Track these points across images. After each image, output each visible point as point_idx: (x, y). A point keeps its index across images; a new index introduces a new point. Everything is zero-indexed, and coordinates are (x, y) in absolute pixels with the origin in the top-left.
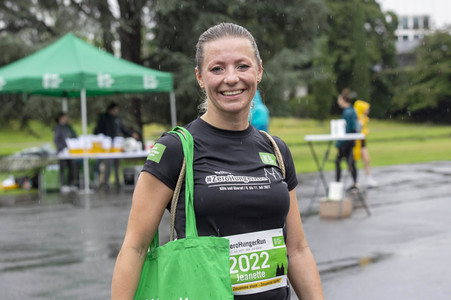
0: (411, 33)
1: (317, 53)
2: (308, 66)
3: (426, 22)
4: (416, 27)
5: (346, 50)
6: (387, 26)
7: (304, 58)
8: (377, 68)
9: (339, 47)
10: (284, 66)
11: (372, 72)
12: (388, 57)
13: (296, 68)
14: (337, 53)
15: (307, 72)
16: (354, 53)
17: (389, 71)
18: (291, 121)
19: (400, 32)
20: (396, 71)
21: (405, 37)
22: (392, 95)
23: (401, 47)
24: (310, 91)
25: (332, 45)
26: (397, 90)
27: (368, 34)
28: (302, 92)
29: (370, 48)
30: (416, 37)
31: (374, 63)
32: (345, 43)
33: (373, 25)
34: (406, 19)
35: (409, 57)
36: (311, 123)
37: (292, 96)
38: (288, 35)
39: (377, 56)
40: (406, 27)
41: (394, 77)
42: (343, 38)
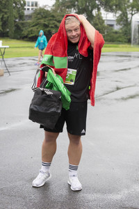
0: (30, 8)
3: (36, 5)
4: (32, 5)
5: (6, 13)
6: (21, 5)
8: (17, 20)
9: (3, 12)
11: (15, 22)
12: (21, 17)
14: (2, 14)
16: (9, 14)
17: (21, 21)
19: (26, 7)
20: (25, 21)
21: (28, 9)
22: (22, 31)
23: (26, 13)
26: (24, 29)
27: (14, 7)
29: (15, 13)
30: (32, 9)
31: (16, 18)
32: (6, 10)
33: (16, 4)
34: (29, 2)
35: (30, 17)
39: (17, 16)
40: (29, 6)
41: (22, 24)
42: (5, 8)
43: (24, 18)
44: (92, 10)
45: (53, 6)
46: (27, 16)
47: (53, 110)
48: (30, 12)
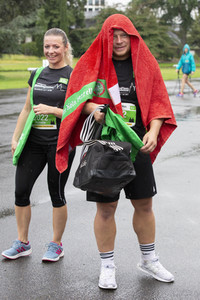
0: (94, 7)
1: (38, 19)
2: (33, 25)
3: (103, 3)
4: (97, 4)
5: (55, 16)
6: (80, 3)
7: (31, 21)
8: (73, 27)
9: (51, 14)
10: (19, 25)
11: (70, 29)
12: (80, 21)
13: (25, 26)
14: (50, 17)
15: (31, 29)
16: (60, 18)
17: (80, 29)
18: (22, 57)
19: (87, 7)
20: (84, 29)
21: (91, 10)
22: (81, 43)
23: (87, 15)
24: (33, 40)
25: (47, 13)
26: (84, 40)
27: (69, 7)
28: (29, 40)
29: (69, 15)
30: (96, 9)
31: (72, 24)
32: (55, 12)
33: (72, 2)
35: (92, 22)
36: (34, 58)
37: (23, 42)
38: (21, 6)
39: (73, 20)
40: (91, 4)
41: (82, 33)
42: (54, 9)
43: (84, 23)
44: (190, 11)
45: (130, 4)
46: (88, 20)
47: (125, 173)
48: (94, 14)
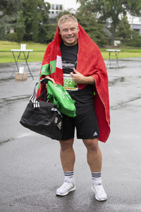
0: (55, 11)
1: (19, 17)
2: (15, 22)
3: (61, 8)
4: (57, 9)
5: (30, 16)
6: (46, 8)
7: (14, 19)
8: (41, 24)
9: (28, 15)
10: (6, 21)
11: (40, 25)
12: (45, 20)
13: (10, 22)
14: (26, 17)
15: (14, 24)
16: (33, 17)
17: (45, 25)
18: (7, 42)
19: (51, 10)
20: (49, 25)
21: (53, 12)
22: (46, 34)
23: (51, 16)
24: (15, 31)
25: (24, 14)
26: (48, 32)
27: (38, 11)
28: (12, 31)
29: (39, 16)
30: (57, 12)
31: (40, 22)
32: (30, 13)
33: (40, 7)
34: (53, 5)
35: (54, 20)
36: (15, 43)
37: (8, 33)
38: (8, 9)
39: (41, 19)
40: (53, 9)
41: (47, 27)
42: (29, 11)
43: (49, 21)
44: (118, 14)
45: (78, 9)
46: (51, 19)
48: (55, 15)
